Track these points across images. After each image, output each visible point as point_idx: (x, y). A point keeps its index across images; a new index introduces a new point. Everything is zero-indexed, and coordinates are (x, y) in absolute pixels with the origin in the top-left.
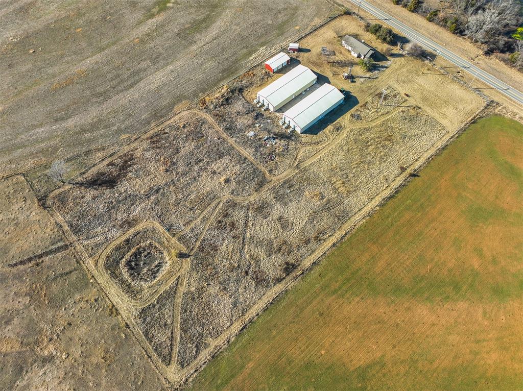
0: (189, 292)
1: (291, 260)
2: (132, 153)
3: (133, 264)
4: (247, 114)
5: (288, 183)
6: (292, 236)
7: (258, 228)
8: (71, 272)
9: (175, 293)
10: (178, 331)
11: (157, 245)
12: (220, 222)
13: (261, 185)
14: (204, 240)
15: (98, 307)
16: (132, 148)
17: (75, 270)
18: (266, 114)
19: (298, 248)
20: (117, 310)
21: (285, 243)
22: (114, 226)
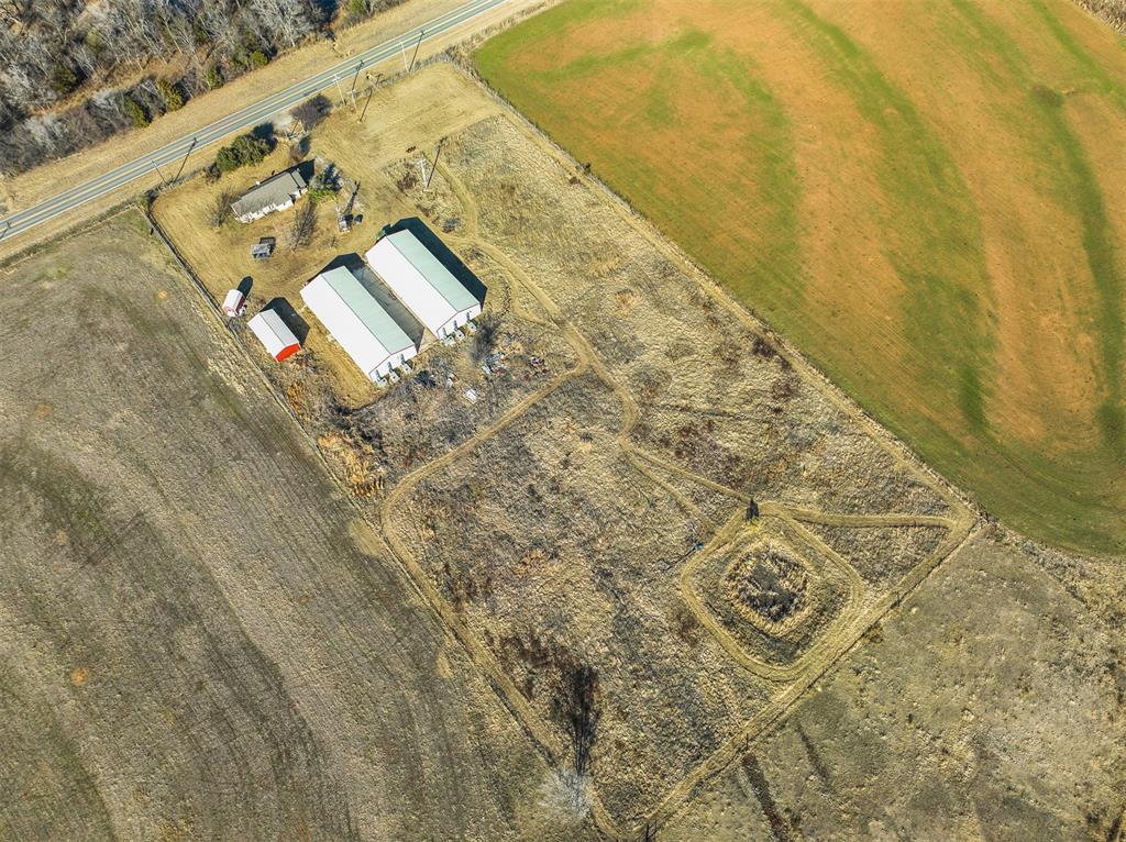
0: (820, 502)
1: (749, 346)
2: (497, 642)
3: (775, 609)
4: (415, 401)
5: (598, 340)
6: (702, 340)
7: (691, 392)
8: (805, 739)
9: (825, 525)
10: (891, 516)
11: (731, 565)
12: (679, 453)
13: (600, 383)
14: (719, 480)
15: (870, 666)
16: (481, 644)
17: (799, 729)
18: (419, 368)
19: (725, 333)
20: (869, 629)
21: (717, 352)
22: (694, 658)
